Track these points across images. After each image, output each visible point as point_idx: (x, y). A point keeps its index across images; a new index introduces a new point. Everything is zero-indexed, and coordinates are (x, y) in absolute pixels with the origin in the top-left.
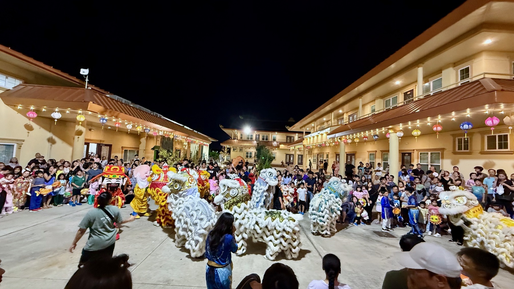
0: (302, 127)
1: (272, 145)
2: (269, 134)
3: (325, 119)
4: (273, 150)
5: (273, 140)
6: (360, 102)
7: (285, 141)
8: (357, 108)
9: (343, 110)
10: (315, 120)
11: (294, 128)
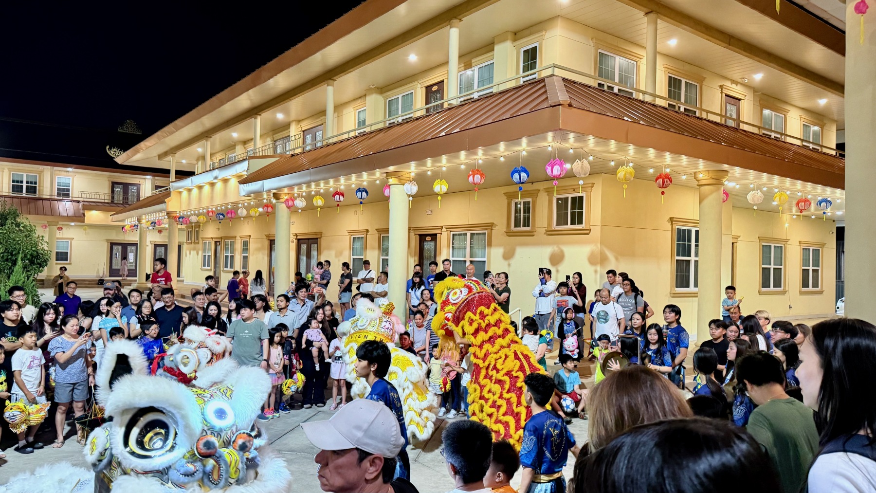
0: (166, 154)
1: (53, 212)
2: (41, 173)
3: (235, 134)
4: (60, 229)
5: (59, 195)
6: (329, 93)
7: (106, 198)
8: (323, 113)
9: (287, 112)
10: (206, 134)
11: (138, 156)
